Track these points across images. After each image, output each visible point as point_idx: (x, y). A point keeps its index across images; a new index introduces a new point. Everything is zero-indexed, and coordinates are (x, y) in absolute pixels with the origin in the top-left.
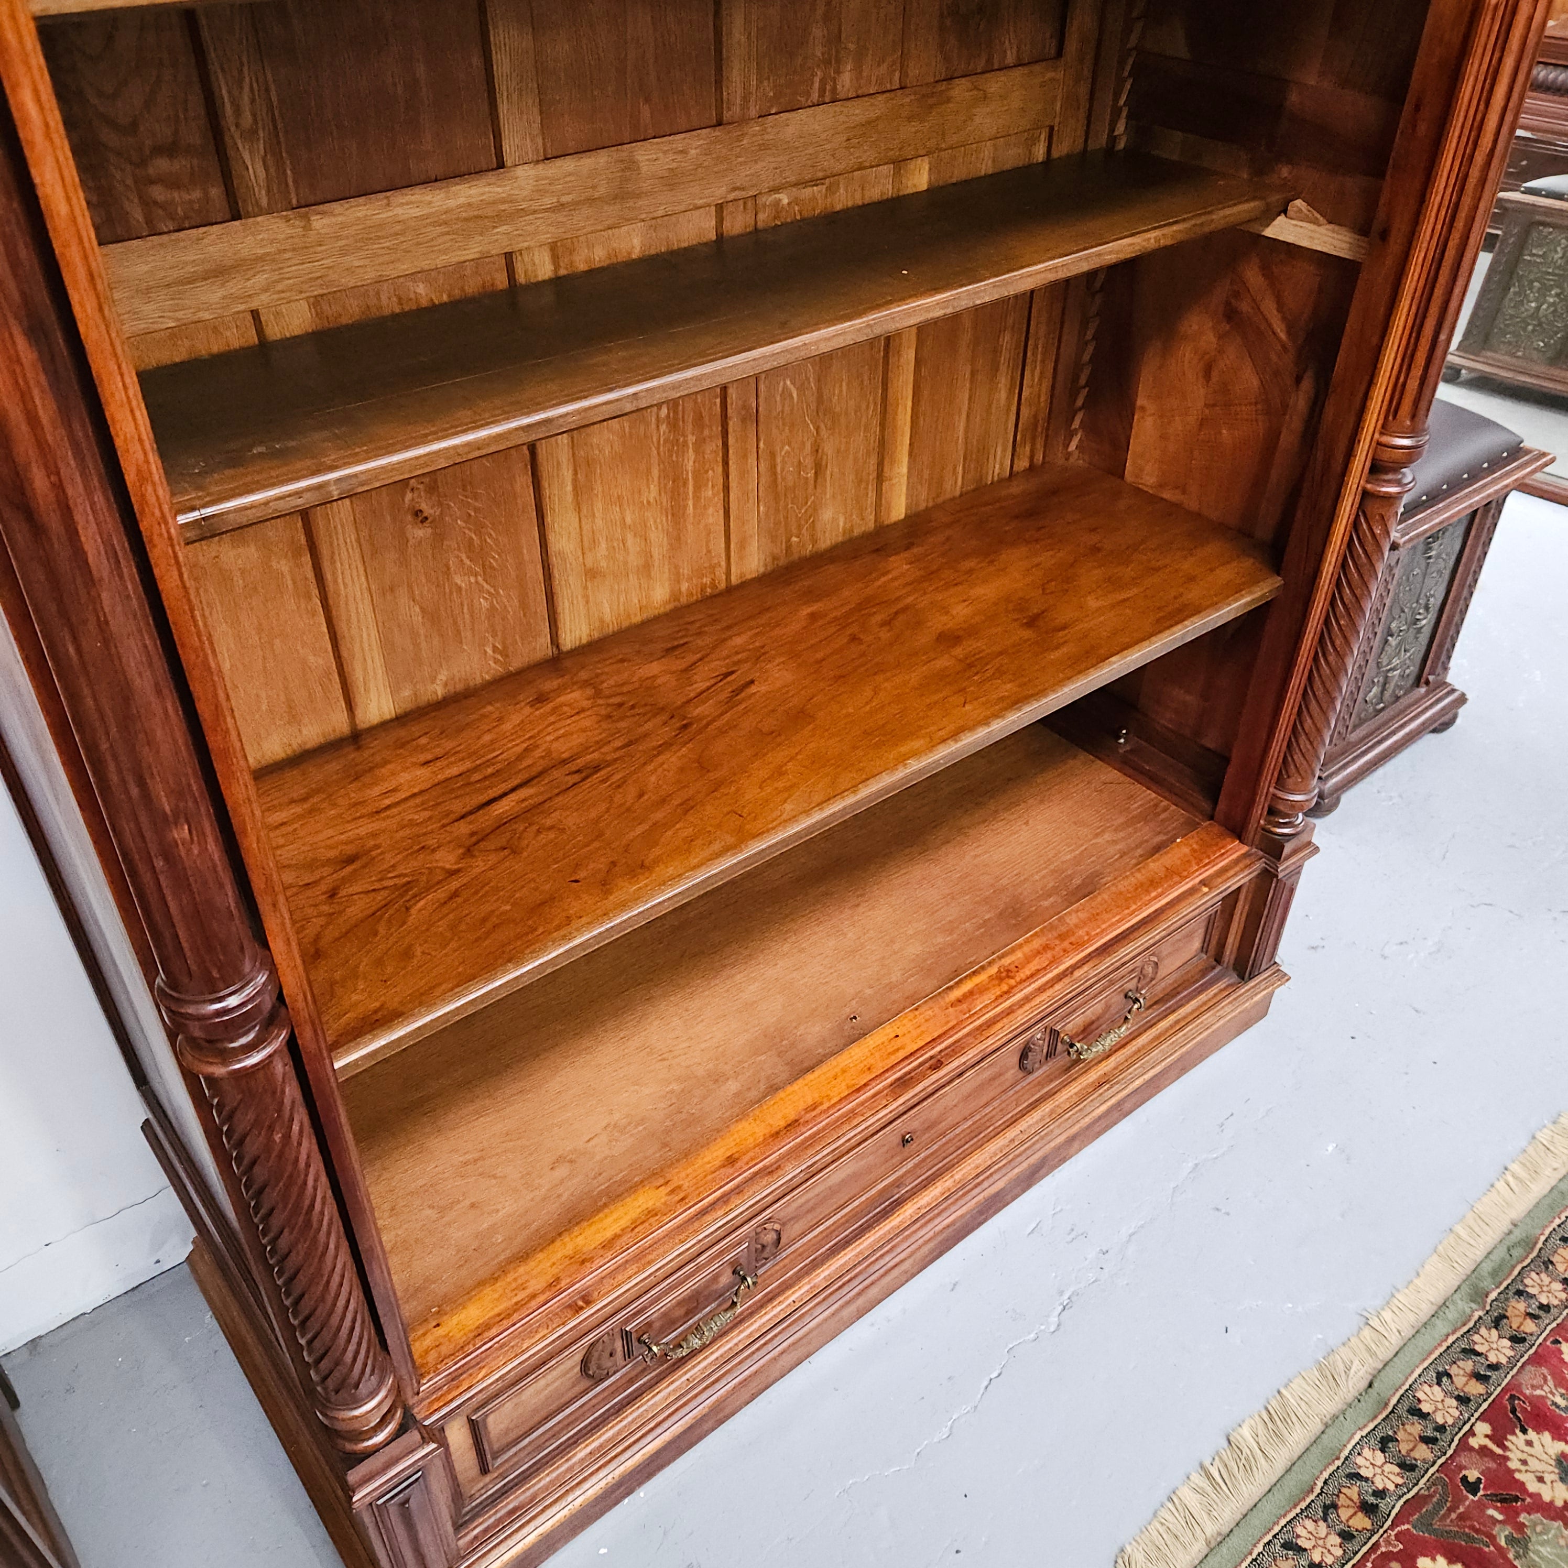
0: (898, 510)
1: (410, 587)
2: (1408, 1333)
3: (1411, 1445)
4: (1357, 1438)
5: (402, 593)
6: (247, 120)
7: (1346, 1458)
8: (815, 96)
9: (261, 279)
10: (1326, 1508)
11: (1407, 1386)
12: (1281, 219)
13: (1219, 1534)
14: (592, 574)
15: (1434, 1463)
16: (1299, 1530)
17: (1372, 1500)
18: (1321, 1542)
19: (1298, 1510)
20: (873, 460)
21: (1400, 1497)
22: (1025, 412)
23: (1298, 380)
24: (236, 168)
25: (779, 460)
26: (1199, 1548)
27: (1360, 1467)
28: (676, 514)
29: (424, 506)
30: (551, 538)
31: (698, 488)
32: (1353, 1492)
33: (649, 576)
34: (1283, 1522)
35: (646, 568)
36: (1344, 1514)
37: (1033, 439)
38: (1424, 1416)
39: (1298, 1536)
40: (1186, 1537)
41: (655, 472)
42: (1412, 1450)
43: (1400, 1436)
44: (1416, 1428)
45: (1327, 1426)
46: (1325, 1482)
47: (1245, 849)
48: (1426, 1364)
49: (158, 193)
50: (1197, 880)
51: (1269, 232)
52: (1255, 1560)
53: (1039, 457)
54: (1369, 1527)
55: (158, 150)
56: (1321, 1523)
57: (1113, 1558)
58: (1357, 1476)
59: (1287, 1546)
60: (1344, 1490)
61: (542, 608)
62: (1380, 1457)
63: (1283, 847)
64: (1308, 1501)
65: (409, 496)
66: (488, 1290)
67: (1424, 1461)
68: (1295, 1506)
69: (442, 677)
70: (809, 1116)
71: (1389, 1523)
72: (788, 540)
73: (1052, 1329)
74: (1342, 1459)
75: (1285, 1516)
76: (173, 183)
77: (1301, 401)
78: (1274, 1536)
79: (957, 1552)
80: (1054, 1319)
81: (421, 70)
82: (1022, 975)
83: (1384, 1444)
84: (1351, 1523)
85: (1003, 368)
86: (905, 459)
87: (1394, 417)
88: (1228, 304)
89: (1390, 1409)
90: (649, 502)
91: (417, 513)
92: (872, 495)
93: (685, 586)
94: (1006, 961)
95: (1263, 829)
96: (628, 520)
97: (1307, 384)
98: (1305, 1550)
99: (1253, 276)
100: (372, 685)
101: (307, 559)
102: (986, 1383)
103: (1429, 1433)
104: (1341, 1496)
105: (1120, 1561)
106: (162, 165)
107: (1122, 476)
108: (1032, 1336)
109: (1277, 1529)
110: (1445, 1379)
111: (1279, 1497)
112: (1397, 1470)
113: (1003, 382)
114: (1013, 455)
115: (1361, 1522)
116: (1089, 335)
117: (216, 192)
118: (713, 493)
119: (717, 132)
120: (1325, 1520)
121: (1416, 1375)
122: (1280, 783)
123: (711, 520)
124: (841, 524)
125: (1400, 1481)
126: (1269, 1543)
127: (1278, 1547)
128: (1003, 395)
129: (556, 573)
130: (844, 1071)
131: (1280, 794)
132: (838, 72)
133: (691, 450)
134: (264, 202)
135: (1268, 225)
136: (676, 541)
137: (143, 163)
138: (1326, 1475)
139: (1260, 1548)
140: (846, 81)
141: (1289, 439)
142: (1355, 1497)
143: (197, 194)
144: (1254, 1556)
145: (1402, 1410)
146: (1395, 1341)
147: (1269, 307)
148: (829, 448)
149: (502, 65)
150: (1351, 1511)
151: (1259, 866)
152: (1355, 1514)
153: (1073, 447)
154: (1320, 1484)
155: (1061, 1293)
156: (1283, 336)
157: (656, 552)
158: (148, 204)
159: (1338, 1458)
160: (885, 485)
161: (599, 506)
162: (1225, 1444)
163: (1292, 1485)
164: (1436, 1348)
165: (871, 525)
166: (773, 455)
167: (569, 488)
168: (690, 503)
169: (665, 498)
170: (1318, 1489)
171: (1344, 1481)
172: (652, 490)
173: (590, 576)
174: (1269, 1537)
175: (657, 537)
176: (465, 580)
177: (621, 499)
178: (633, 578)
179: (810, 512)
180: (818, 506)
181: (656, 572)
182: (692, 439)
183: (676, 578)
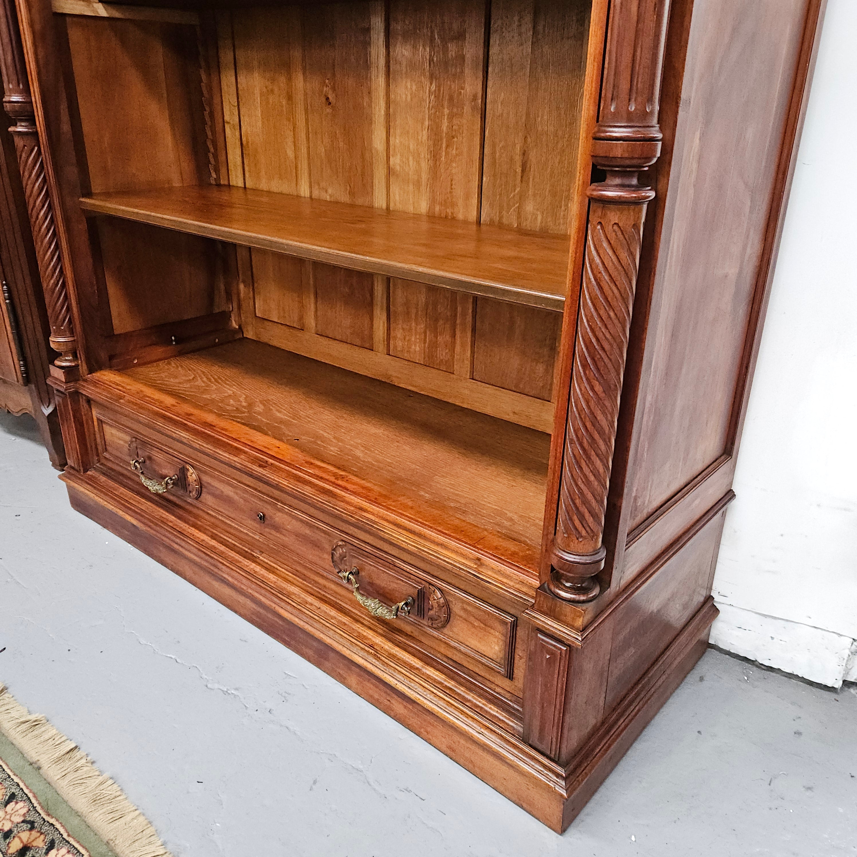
1: (322, 138)
5: (319, 136)
10: (32, 823)
16: (21, 804)
25: (498, 149)
27: (58, 850)
28: (435, 156)
29: (330, 97)
30: (373, 137)
33: (419, 189)
34: (30, 795)
36: (25, 836)
39: (17, 803)
41: (427, 123)
52: (9, 777)
56: (22, 819)
59: (13, 797)
60: (42, 837)
64: (41, 811)
65: (325, 90)
69: (330, 191)
70: (218, 430)
72: (501, 212)
74: (67, 839)
75: (35, 796)
78: (22, 789)
80: (216, 686)
84: (17, 839)
90: (422, 142)
91: (327, 99)
93: (437, 209)
96: (411, 147)
98: (6, 806)
100: (303, 175)
102: (174, 658)
104: (39, 834)
108: (205, 677)
115: (15, 846)
120: (23, 822)
124: (539, 221)
126: (18, 785)
127: (13, 791)
133: (446, 120)
136: (435, 174)
138: (58, 826)
139: (16, 780)
142: (34, 844)
144: (12, 776)
150: (25, 841)
152: (22, 842)
154: (52, 821)
155: (236, 689)
159: (69, 835)
161: (398, 131)
167: (383, 112)
168: (444, 154)
169: (431, 143)
170: (47, 818)
171: (49, 838)
172: (424, 135)
173: (390, 172)
174: (22, 785)
175: (424, 166)
176: (341, 144)
177: (408, 132)
178: (411, 187)
179: (517, 198)
180: (522, 197)
181: (423, 188)
182: (446, 111)
183: (433, 200)
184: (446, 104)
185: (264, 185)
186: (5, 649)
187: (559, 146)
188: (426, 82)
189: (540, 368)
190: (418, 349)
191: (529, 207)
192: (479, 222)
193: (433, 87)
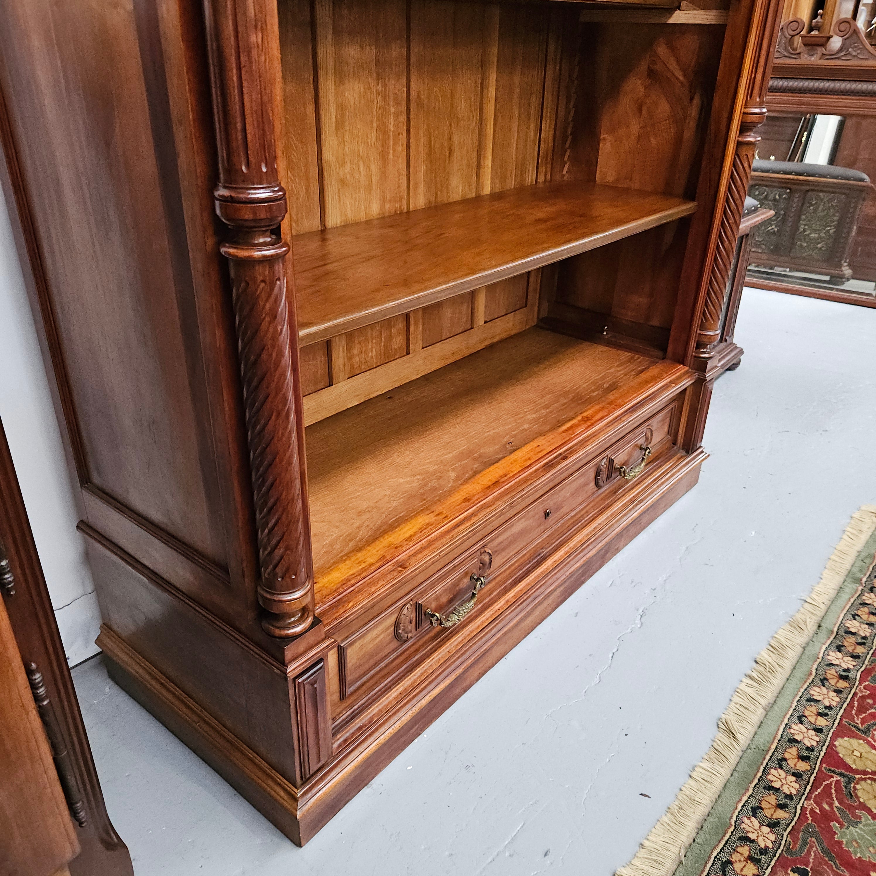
0: (487, 190)
2: (828, 603)
3: (853, 648)
4: (824, 648)
7: (823, 658)
10: (822, 681)
11: (839, 623)
12: (678, 12)
13: (769, 704)
14: (343, 182)
15: (868, 653)
16: (812, 692)
17: (844, 674)
18: (826, 696)
19: (808, 684)
20: (475, 155)
21: (858, 671)
22: (542, 146)
23: (692, 99)
25: (433, 138)
26: (760, 712)
27: (831, 660)
28: (384, 156)
30: (324, 150)
31: (395, 144)
32: (833, 672)
33: (370, 194)
34: (802, 690)
35: (369, 188)
36: (833, 682)
37: (546, 164)
38: (854, 634)
39: (813, 695)
40: (752, 708)
41: (375, 125)
42: (854, 649)
43: (846, 644)
44: (852, 639)
45: (804, 648)
46: (817, 670)
47: (686, 368)
48: (845, 612)
50: (669, 380)
51: (671, 21)
52: (795, 709)
53: (549, 177)
54: (848, 686)
56: (822, 688)
57: (716, 724)
58: (831, 665)
59: (809, 700)
60: (827, 671)
61: (317, 197)
62: (839, 655)
63: (706, 364)
64: (811, 679)
66: (341, 565)
67: (863, 653)
68: (805, 682)
70: (503, 480)
71: (857, 682)
73: (639, 626)
74: (821, 658)
75: (802, 687)
77: (694, 111)
78: (800, 697)
79: (626, 735)
80: (638, 621)
82: (595, 419)
83: (839, 648)
84: (838, 685)
85: (532, 118)
86: (490, 158)
87: (751, 97)
88: (649, 67)
89: (835, 633)
90: (371, 144)
92: (475, 176)
93: (387, 206)
94: (585, 414)
95: (695, 357)
96: (361, 151)
97: (697, 101)
98: (820, 701)
99: (662, 50)
102: (611, 655)
103: (860, 640)
104: (827, 674)
105: (720, 723)
107: (595, 181)
108: (629, 630)
109: (800, 694)
110: (857, 617)
111: (795, 682)
112: (851, 659)
113: (532, 126)
114: (537, 173)
115: (842, 684)
116: (571, 106)
118: (401, 148)
120: (824, 686)
121: (841, 617)
122: (703, 327)
123: (400, 167)
124: (460, 190)
125: (855, 664)
126: (799, 701)
127: (804, 702)
128: (532, 133)
129: (326, 174)
130: (515, 461)
131: (703, 333)
133: (392, 119)
135: (670, 17)
136: (384, 175)
138: (815, 666)
139: (795, 704)
141: (689, 134)
142: (835, 674)
144: (794, 707)
145: (842, 632)
146: (823, 608)
147: (672, 64)
148: (455, 139)
150: (835, 681)
151: (696, 376)
152: (838, 681)
153: (564, 172)
154: (814, 671)
155: (638, 610)
156: (681, 78)
157: (374, 179)
159: (818, 659)
160: (482, 170)
162: (754, 664)
163: (799, 674)
164: (846, 605)
165: (474, 195)
167: (333, 119)
168: (391, 152)
169: (379, 144)
170: (814, 673)
171: (826, 667)
172: (373, 137)
174: (798, 698)
175: (374, 168)
177: (358, 137)
178: (363, 193)
181: (374, 191)
182: (393, 110)
183: (383, 200)
184: (392, 102)
186: (642, 794)
187: (471, 126)
188: (373, 84)
189: (464, 309)
190: (374, 352)
191: (454, 182)
193: (380, 88)
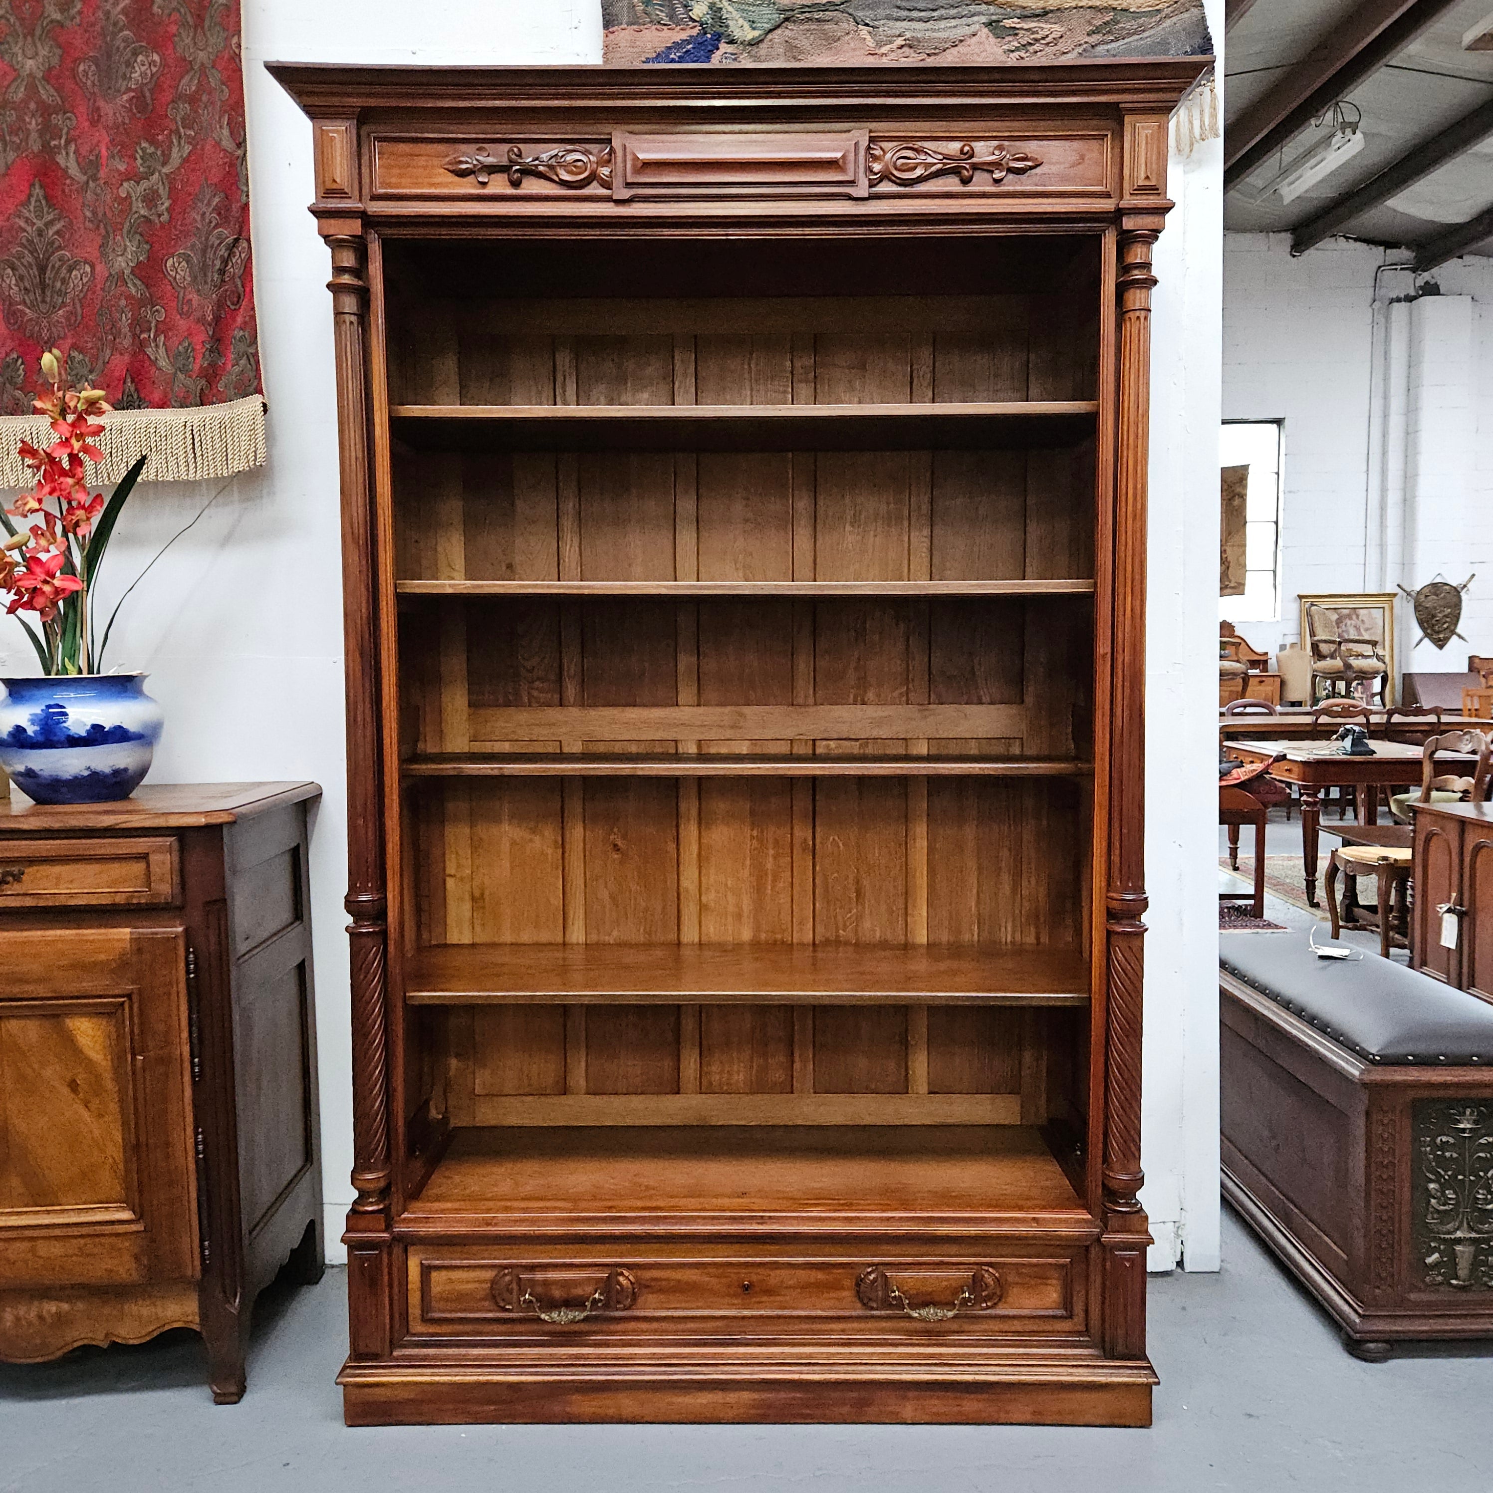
0: (921, 939)
1: (606, 883)
5: (601, 881)
6: (572, 671)
8: (851, 700)
9: (564, 730)
22: (1027, 903)
24: (564, 689)
25: (830, 880)
28: (759, 889)
29: (619, 843)
30: (682, 878)
31: (774, 880)
33: (740, 920)
35: (739, 916)
41: (748, 862)
47: (1088, 1216)
49: (535, 693)
55: (538, 679)
61: (674, 916)
65: (612, 837)
69: (615, 933)
72: (837, 931)
76: (541, 691)
81: (647, 665)
85: (1005, 871)
86: (924, 907)
90: (742, 879)
91: (615, 845)
92: (901, 921)
93: (763, 936)
95: (1103, 1204)
96: (729, 883)
100: (576, 923)
101: (560, 851)
106: (537, 684)
114: (1021, 931)
117: (557, 696)
118: (783, 886)
119: (790, 708)
123: (782, 901)
124: (878, 935)
128: (1007, 888)
129: (683, 901)
131: (1112, 1175)
132: (865, 692)
133: (771, 859)
134: (572, 700)
136: (759, 906)
137: (533, 682)
140: (871, 695)
143: (549, 695)
148: (866, 882)
149: (681, 667)
157: (745, 908)
158: (530, 696)
160: (910, 919)
161: (712, 871)
165: (901, 941)
166: (826, 877)
167: (695, 855)
168: (769, 887)
169: (753, 879)
172: (745, 872)
173: (703, 908)
175: (747, 899)
176: (634, 887)
177: (725, 871)
178: (730, 919)
179: (853, 919)
180: (859, 917)
181: (745, 920)
182: (771, 852)
183: (757, 929)
184: (770, 845)
185: (507, 937)
187: (892, 874)
188: (747, 830)
189: (892, 1065)
190: (741, 1077)
191: (867, 924)
192: (814, 944)
193: (755, 833)
